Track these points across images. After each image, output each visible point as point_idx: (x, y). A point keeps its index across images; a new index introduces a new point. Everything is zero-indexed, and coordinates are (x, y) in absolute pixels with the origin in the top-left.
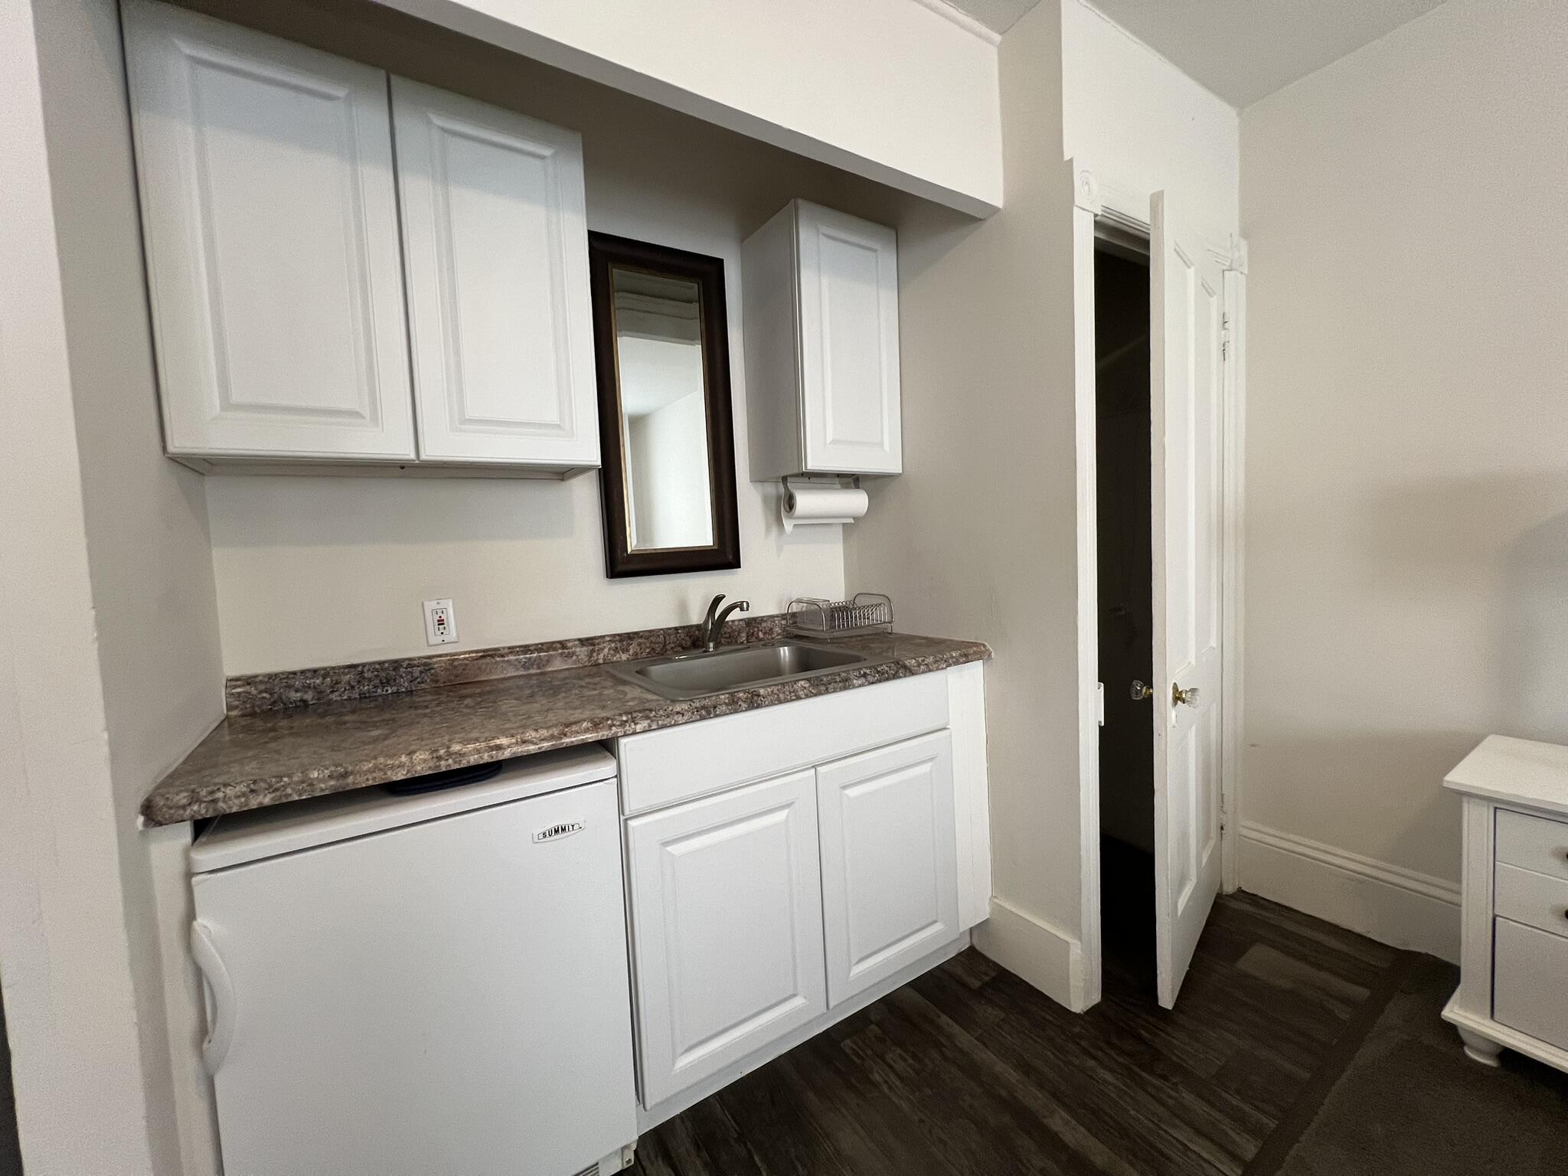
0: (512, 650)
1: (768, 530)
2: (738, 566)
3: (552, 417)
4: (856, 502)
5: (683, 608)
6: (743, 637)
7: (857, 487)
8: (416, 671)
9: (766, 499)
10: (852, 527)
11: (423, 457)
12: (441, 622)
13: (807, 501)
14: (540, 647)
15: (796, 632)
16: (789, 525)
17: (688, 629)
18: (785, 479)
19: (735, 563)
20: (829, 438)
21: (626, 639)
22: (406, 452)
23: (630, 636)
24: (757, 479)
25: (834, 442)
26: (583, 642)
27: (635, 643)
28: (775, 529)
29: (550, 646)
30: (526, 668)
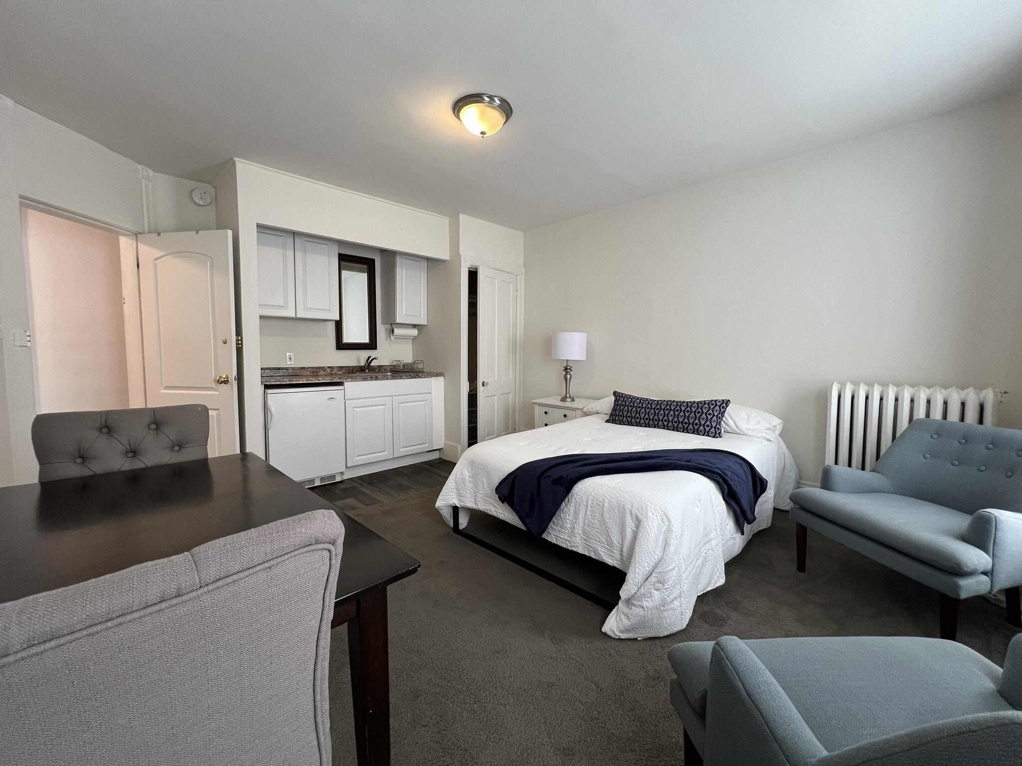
0: (309, 368)
1: (387, 339)
2: (376, 349)
3: (328, 308)
4: (415, 332)
5: (359, 360)
6: (377, 371)
7: (415, 328)
9: (386, 330)
10: (415, 339)
11: (297, 317)
12: (290, 359)
13: (397, 331)
14: (317, 368)
15: (394, 370)
16: (392, 338)
17: (360, 367)
18: (392, 324)
19: (375, 348)
20: (404, 314)
21: (341, 368)
22: (293, 315)
23: (342, 367)
24: (384, 323)
25: (405, 315)
26: (329, 367)
27: (344, 369)
28: (389, 339)
29: (320, 368)
30: (313, 372)
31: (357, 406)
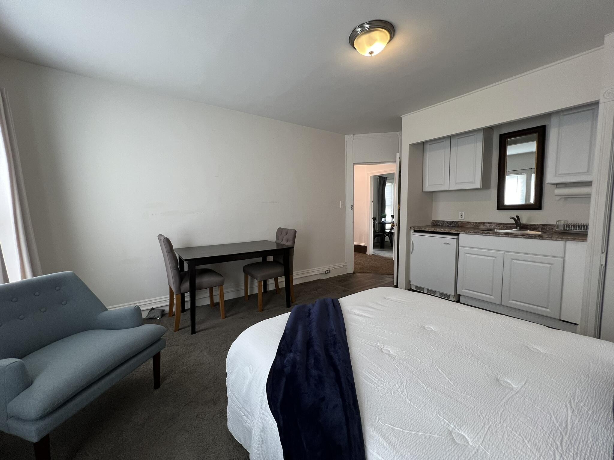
0: (473, 222)
3: (472, 181)
8: (456, 223)
11: (450, 190)
12: (461, 216)
19: (540, 208)
22: (447, 189)
30: (475, 226)
31: (468, 252)
